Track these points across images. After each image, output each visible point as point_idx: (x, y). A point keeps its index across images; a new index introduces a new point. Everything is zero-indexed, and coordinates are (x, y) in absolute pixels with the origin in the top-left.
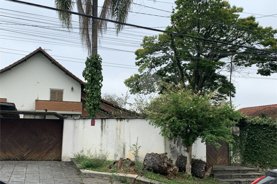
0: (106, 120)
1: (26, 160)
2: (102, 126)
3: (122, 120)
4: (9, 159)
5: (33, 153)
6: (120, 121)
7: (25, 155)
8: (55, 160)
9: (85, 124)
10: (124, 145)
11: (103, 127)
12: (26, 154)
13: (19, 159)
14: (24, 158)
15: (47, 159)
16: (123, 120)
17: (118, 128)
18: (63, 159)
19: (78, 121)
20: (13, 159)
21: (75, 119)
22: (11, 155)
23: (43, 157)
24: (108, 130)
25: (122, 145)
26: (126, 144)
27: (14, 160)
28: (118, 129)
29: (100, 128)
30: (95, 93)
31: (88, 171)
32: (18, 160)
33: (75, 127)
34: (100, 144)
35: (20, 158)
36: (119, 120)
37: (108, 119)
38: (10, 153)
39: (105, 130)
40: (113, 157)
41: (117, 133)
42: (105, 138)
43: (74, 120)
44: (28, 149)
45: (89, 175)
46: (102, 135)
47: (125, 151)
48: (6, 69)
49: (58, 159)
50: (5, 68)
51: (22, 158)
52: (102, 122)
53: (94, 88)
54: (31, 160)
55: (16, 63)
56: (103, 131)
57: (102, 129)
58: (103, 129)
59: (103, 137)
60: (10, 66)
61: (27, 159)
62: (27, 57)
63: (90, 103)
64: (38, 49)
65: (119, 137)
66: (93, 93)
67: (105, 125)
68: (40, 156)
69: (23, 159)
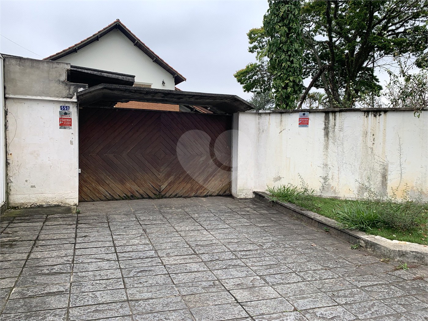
0: (338, 115)
1: (166, 198)
2: (326, 128)
3: (380, 115)
4: (132, 196)
5: (178, 182)
6: (375, 116)
7: (163, 187)
8: (220, 196)
9: (283, 123)
10: (384, 169)
11: (330, 129)
12: (166, 184)
13: (151, 195)
14: (163, 194)
15: (205, 194)
16: (382, 113)
17: (369, 131)
18: (240, 194)
19: (267, 117)
20: (140, 196)
21: (260, 114)
22: (135, 187)
23: (197, 190)
24: (342, 135)
25: (378, 168)
26: (390, 165)
27: (143, 198)
28: (369, 134)
29: (323, 132)
30: (295, 60)
31: (395, 242)
32: (150, 198)
33: (259, 129)
34: (322, 166)
35: (154, 192)
36: (370, 113)
37: (343, 113)
38: (133, 183)
39: (334, 136)
40: (356, 192)
41: (365, 142)
42: (335, 152)
43: (257, 116)
44: (168, 175)
45: (415, 257)
46: (326, 147)
47: (386, 180)
48: (71, 49)
49: (225, 192)
50: (69, 48)
51: (157, 193)
52: (326, 119)
53: (294, 50)
54: (175, 196)
55: (85, 42)
56: (330, 138)
57: (327, 134)
58: (331, 134)
59: (329, 150)
60: (76, 45)
61: (167, 195)
62: (100, 33)
63: (287, 82)
64: (115, 23)
65: (370, 150)
66: (292, 60)
67: (335, 125)
68: (192, 189)
69: (160, 195)
